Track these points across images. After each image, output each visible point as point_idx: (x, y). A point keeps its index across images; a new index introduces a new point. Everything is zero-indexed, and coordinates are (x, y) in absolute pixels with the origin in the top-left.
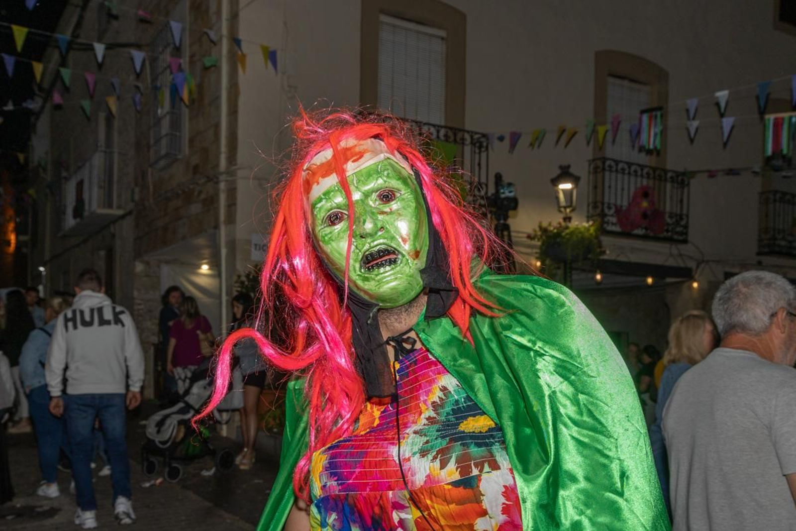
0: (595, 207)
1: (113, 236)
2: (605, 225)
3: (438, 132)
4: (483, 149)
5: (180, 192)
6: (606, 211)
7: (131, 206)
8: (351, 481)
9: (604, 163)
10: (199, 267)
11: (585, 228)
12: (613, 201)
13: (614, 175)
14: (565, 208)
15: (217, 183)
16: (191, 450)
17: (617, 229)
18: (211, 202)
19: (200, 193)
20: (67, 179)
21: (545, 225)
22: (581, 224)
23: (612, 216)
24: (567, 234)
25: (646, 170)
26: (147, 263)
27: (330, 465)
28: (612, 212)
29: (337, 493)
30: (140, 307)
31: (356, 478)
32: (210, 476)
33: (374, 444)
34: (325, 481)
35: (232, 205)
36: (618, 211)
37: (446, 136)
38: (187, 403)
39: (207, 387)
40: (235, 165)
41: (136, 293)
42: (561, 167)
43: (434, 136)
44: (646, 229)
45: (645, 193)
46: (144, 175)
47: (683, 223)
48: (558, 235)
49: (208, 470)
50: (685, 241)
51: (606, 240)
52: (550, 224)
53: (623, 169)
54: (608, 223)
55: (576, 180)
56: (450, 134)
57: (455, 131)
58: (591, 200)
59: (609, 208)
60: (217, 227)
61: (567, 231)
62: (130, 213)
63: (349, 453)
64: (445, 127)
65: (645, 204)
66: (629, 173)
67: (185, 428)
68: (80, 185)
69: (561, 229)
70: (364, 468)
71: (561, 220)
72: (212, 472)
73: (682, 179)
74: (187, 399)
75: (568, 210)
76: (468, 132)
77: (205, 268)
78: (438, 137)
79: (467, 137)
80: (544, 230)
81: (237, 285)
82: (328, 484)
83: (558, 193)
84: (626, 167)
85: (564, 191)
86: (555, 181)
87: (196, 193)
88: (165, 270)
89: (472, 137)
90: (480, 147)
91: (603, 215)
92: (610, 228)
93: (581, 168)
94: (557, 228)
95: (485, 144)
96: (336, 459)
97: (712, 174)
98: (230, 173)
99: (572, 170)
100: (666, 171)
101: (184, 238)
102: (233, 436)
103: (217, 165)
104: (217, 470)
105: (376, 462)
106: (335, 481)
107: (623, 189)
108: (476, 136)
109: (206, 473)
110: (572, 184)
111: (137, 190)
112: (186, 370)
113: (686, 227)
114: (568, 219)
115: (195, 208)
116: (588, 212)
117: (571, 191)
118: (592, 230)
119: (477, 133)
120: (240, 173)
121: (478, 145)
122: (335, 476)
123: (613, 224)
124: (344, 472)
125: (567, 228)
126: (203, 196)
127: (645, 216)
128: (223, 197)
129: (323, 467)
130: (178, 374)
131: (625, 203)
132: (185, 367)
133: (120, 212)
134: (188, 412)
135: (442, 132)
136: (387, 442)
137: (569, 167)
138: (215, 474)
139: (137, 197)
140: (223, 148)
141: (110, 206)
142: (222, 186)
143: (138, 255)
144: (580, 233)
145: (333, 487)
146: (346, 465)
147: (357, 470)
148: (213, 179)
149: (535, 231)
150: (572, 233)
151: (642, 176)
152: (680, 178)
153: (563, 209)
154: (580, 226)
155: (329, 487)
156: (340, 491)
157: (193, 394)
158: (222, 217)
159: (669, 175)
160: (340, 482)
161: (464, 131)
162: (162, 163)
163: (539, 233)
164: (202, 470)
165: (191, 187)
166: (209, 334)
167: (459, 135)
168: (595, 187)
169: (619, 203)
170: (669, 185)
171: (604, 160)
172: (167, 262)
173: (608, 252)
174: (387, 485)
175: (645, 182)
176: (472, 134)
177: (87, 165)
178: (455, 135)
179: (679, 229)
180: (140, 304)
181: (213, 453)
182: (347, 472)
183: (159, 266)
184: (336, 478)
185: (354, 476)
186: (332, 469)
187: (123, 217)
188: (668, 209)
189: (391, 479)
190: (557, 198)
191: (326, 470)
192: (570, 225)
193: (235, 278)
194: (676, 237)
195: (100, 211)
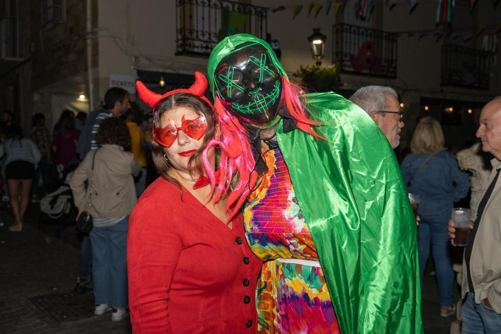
0: (337, 56)
1: (18, 76)
2: (344, 67)
3: (233, 6)
4: (264, 18)
5: (61, 46)
6: (344, 58)
7: (29, 55)
8: (265, 227)
9: (342, 27)
10: (78, 96)
11: (329, 69)
12: (348, 51)
13: (348, 34)
14: (317, 56)
15: (85, 40)
17: (351, 69)
18: (82, 52)
19: (75, 46)
21: (304, 67)
22: (327, 66)
23: (348, 61)
24: (318, 73)
25: (369, 32)
26: (42, 95)
27: (254, 218)
28: (348, 58)
29: (258, 232)
31: (267, 226)
33: (275, 208)
34: (252, 226)
35: (95, 54)
36: (352, 58)
37: (239, 9)
40: (97, 27)
42: (314, 30)
43: (231, 9)
44: (370, 69)
45: (369, 46)
46: (37, 34)
47: (394, 65)
48: (312, 74)
50: (395, 77)
51: (343, 77)
52: (307, 67)
53: (355, 31)
54: (345, 66)
55: (323, 38)
56: (242, 7)
57: (245, 5)
58: (334, 51)
59: (346, 56)
60: (86, 69)
61: (318, 71)
62: (29, 60)
63: (264, 212)
64: (238, 3)
65: (369, 54)
66: (359, 34)
69: (314, 69)
70: (271, 221)
71: (315, 64)
73: (392, 37)
75: (319, 58)
76: (253, 6)
77: (82, 98)
78: (233, 10)
79: (253, 10)
80: (304, 71)
82: (254, 228)
83: (313, 46)
84: (356, 29)
85: (317, 45)
86: (311, 39)
87: (72, 47)
88: (55, 98)
89: (256, 10)
90: (262, 16)
91: (342, 61)
92: (347, 69)
93: (327, 30)
94: (312, 70)
95: (264, 14)
96: (257, 215)
97: (410, 34)
98: (94, 33)
99: (321, 32)
100: (382, 32)
101: (65, 77)
103: (85, 28)
105: (277, 218)
106: (257, 226)
107: (355, 44)
108: (259, 9)
110: (321, 40)
111: (33, 44)
113: (395, 68)
114: (319, 63)
115: (72, 57)
116: (333, 59)
117: (321, 45)
118: (334, 70)
119: (259, 7)
120: (100, 33)
121: (260, 15)
122: (257, 224)
123: (348, 66)
124: (261, 222)
125: (318, 69)
126: (77, 49)
127: (369, 61)
129: (251, 219)
131: (356, 53)
133: (22, 60)
135: (236, 6)
136: (281, 207)
137: (319, 29)
139: (33, 49)
140: (89, 16)
141: (14, 55)
142: (89, 42)
143: (35, 88)
144: (327, 72)
145: (256, 229)
146: (262, 219)
147: (268, 222)
148: (83, 38)
149: (298, 71)
150: (321, 72)
151: (367, 35)
152: (391, 37)
153: (316, 57)
154: (327, 68)
155: (254, 229)
156: (259, 231)
158: (89, 63)
159: (384, 34)
160: (259, 227)
161: (251, 6)
162: (49, 26)
163: (301, 73)
165: (69, 42)
167: (248, 9)
168: (337, 43)
169: (352, 53)
170: (384, 42)
171: (342, 25)
172: (56, 94)
173: (345, 84)
174: (282, 230)
175: (369, 39)
176: (256, 7)
178: (245, 8)
179: (391, 69)
182: (262, 222)
183: (50, 96)
184: (257, 225)
185: (267, 224)
186: (255, 220)
187: (24, 63)
188: (384, 56)
189: (284, 227)
190: (312, 50)
191: (253, 221)
192: (320, 67)
193: (99, 103)
194: (389, 74)
195: (7, 59)
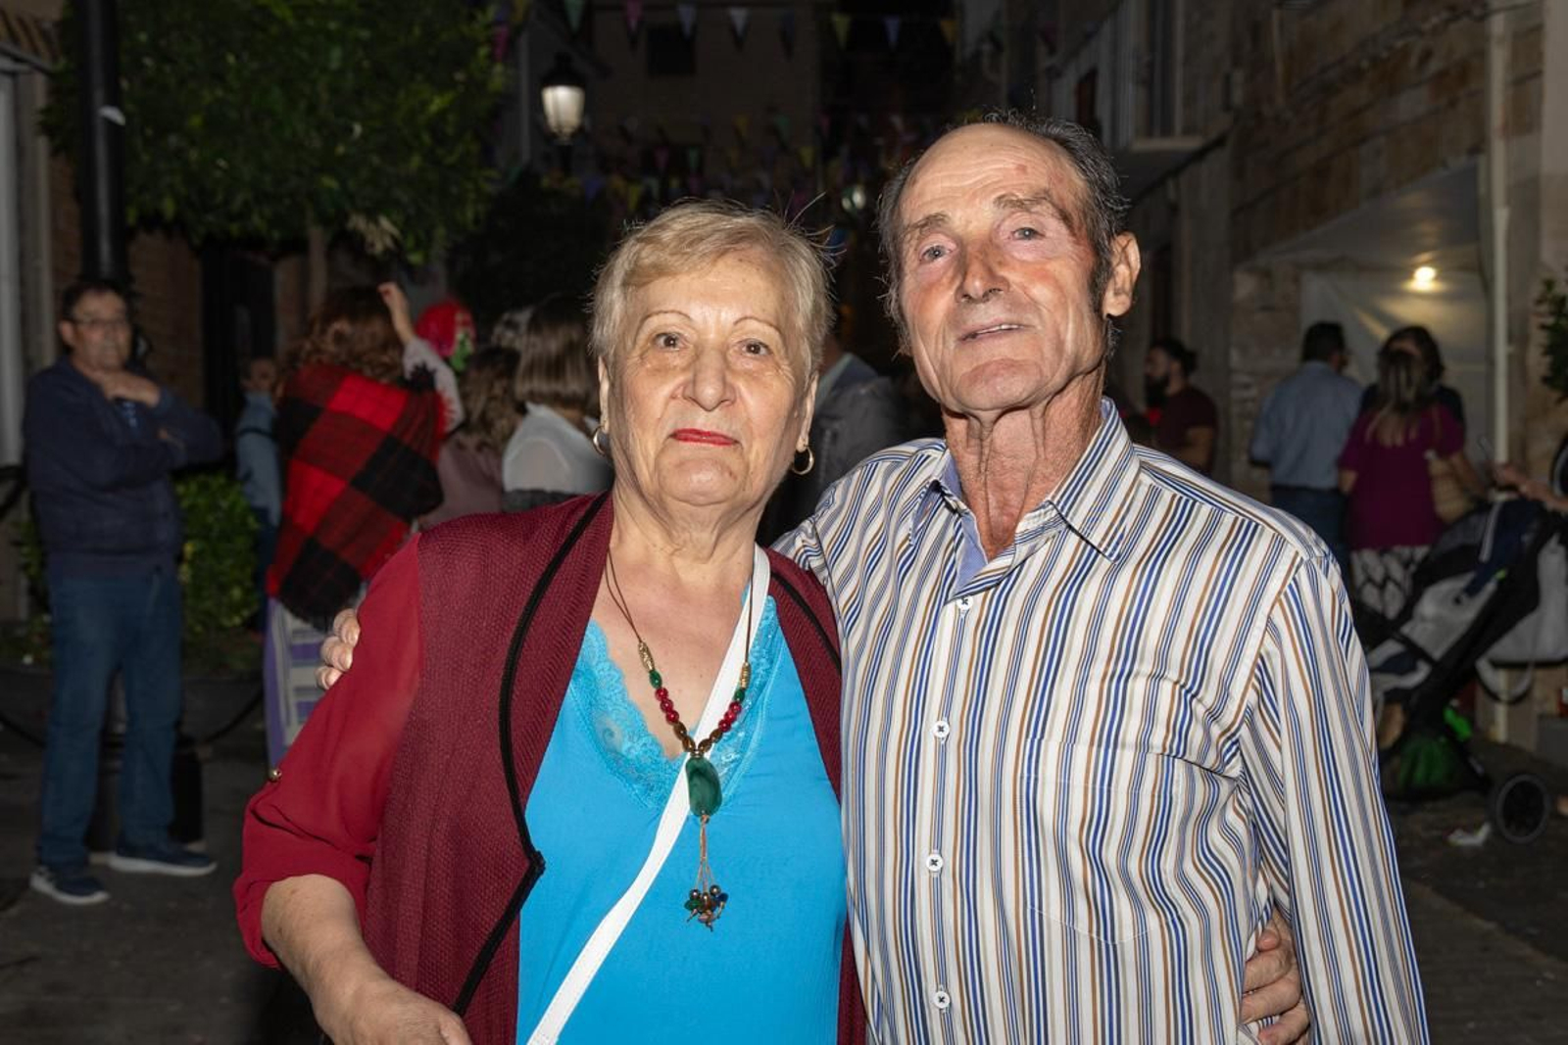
1: (1174, 209)
5: (1365, 64)
7: (1222, 123)
10: (1408, 273)
15: (1482, 18)
16: (1420, 774)
19: (1427, 55)
20: (1054, 74)
26: (1266, 274)
30: (1246, 394)
32: (1474, 849)
35: (1527, 76)
38: (1406, 641)
39: (1464, 598)
41: (1235, 357)
46: (1257, 31)
49: (1471, 829)
60: (1479, 147)
62: (1220, 142)
67: (1405, 710)
68: (1089, 80)
72: (1482, 835)
74: (1406, 629)
77: (1424, 279)
81: (1544, 308)
87: (1413, 61)
101: (1376, 192)
102: (1529, 743)
104: (1496, 833)
109: (1461, 840)
111: (1239, 76)
112: (1387, 558)
115: (1411, 104)
126: (1435, 66)
128: (1499, 60)
130: (1365, 568)
132: (1383, 550)
133: (1193, 143)
134: (1413, 669)
138: (1487, 842)
139: (1238, 96)
141: (1167, 131)
142: (1498, 25)
143: (1242, 252)
148: (1471, 10)
157: (1423, 619)
158: (1498, 117)
164: (1452, 830)
165: (1399, 44)
166: (1456, 459)
172: (1320, 267)
177: (1107, 29)
180: (1247, 386)
181: (1483, 785)
183: (1296, 280)
187: (1199, 155)
193: (1536, 290)
195: (1141, 145)
